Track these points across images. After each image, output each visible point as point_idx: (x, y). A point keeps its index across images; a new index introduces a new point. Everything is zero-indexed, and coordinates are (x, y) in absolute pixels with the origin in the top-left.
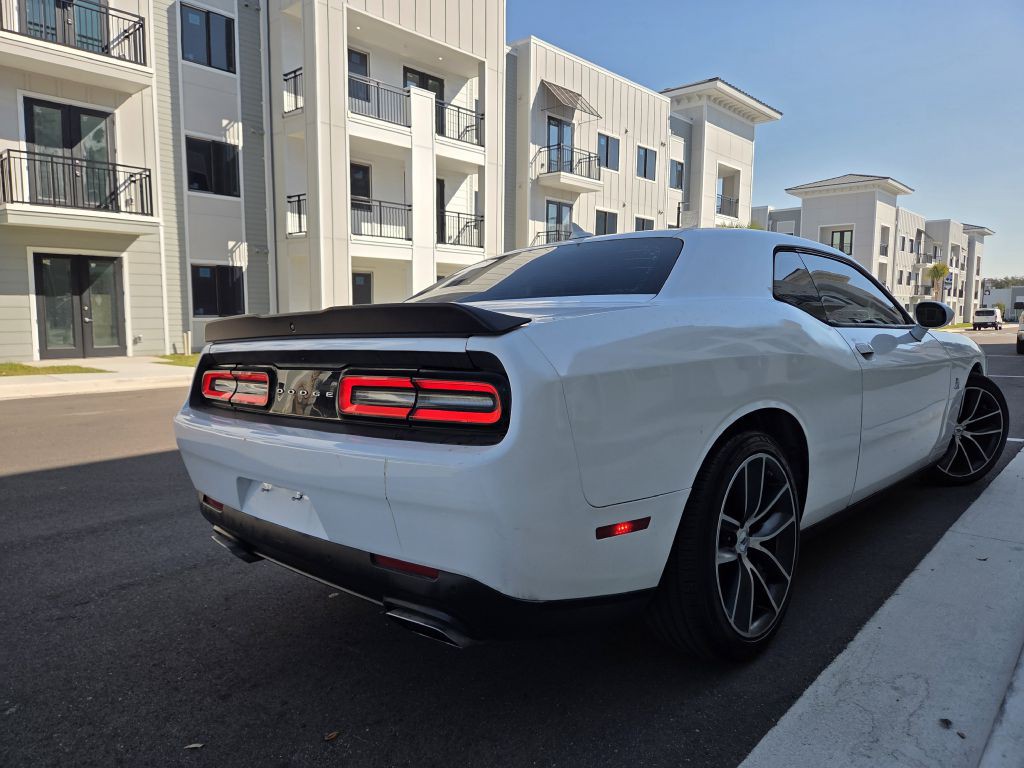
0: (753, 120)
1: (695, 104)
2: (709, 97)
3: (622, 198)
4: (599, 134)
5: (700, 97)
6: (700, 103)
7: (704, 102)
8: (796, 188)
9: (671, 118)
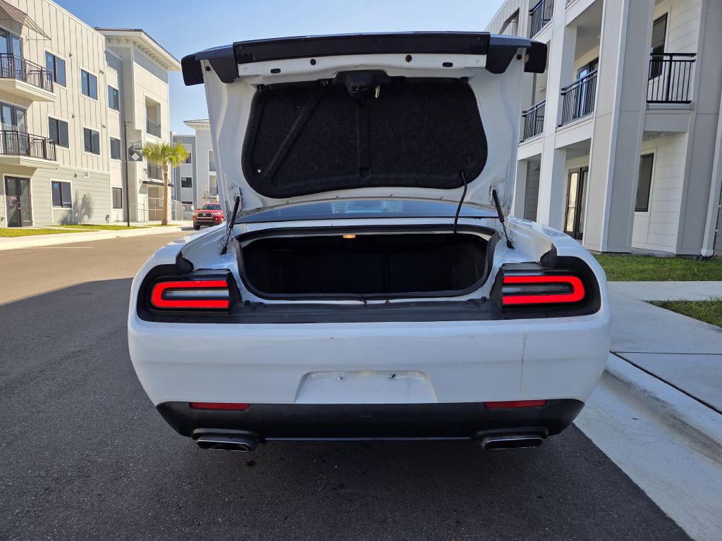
0: (166, 67)
1: (123, 45)
2: (135, 43)
3: (71, 111)
4: (46, 52)
5: (127, 40)
6: (128, 46)
7: (131, 46)
8: (191, 122)
9: (106, 52)
